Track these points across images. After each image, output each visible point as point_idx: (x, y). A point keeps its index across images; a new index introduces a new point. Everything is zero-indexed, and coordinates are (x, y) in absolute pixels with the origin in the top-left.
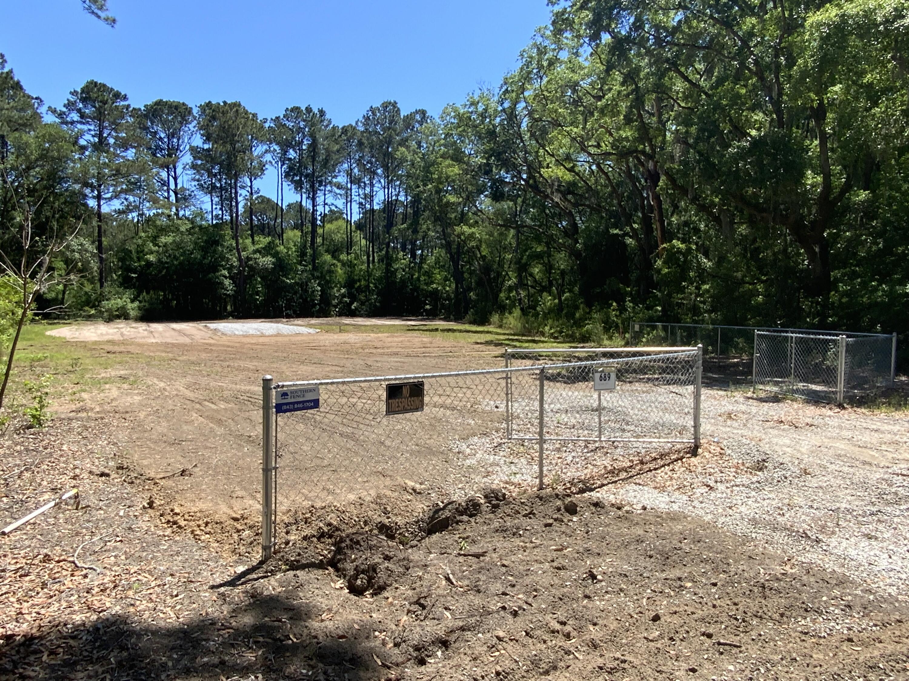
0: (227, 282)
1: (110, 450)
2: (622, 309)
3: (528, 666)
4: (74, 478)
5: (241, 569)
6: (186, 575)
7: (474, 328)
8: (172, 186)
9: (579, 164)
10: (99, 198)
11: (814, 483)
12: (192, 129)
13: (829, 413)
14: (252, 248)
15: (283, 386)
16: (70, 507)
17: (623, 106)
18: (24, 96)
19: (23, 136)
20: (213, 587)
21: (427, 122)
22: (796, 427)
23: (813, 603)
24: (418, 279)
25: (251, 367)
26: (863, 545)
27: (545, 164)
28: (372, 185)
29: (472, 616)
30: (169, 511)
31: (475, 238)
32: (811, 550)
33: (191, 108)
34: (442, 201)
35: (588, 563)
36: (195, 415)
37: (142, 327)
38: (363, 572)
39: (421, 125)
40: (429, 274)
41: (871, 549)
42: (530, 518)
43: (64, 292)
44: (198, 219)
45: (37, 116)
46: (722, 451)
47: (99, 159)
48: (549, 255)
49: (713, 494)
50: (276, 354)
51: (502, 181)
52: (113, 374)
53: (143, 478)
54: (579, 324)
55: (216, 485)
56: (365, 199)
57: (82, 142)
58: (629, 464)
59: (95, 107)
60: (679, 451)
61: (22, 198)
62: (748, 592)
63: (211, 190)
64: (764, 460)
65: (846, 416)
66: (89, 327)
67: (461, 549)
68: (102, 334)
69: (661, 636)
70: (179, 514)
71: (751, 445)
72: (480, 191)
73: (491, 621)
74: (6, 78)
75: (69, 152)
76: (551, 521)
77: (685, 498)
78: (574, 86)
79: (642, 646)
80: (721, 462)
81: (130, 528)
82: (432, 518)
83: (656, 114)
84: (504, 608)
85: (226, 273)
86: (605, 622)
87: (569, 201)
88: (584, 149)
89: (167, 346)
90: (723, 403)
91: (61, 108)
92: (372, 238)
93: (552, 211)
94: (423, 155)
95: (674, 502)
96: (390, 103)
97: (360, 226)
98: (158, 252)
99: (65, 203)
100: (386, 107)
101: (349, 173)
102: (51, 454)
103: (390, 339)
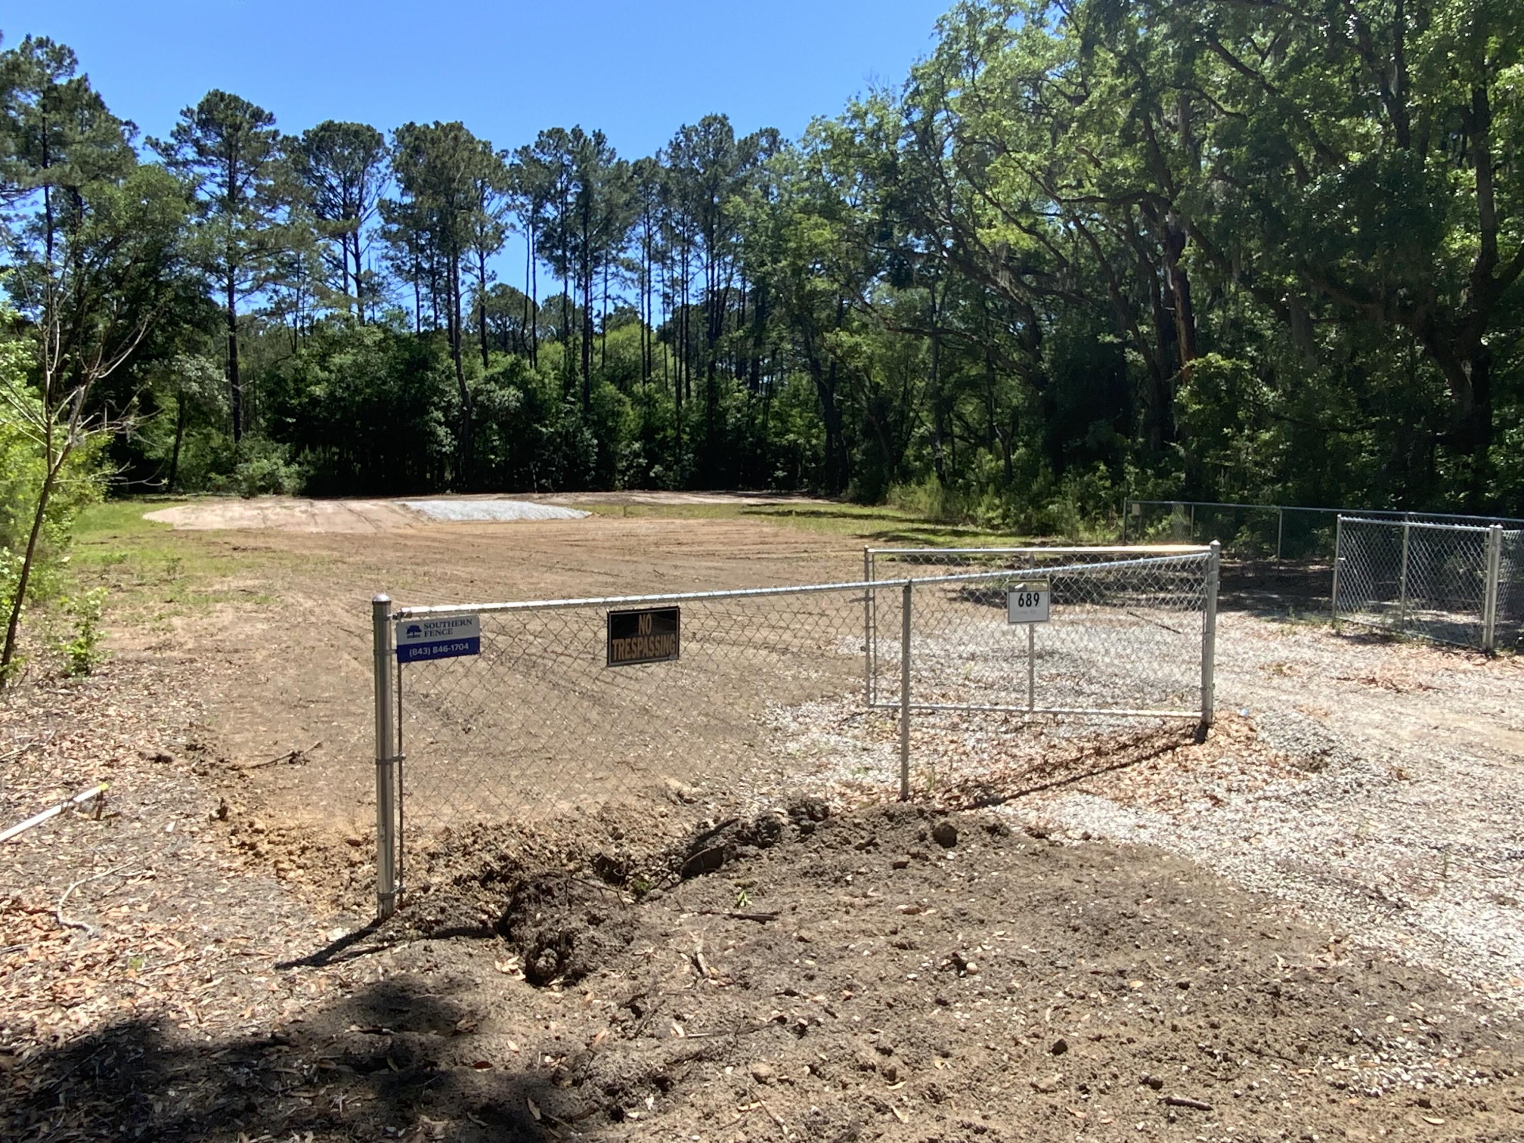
0: (441, 431)
1: (187, 715)
2: (1117, 476)
3: (798, 1133)
4: (109, 765)
5: (338, 934)
6: (243, 942)
7: (857, 510)
8: (352, 269)
9: (1046, 218)
10: (230, 290)
11: (1413, 795)
12: (384, 171)
13: (1467, 665)
14: (482, 373)
15: (410, 615)
16: (86, 816)
17: (1122, 113)
18: (107, 121)
19: (106, 188)
20: (278, 967)
21: (779, 151)
22: (1399, 691)
23: (1365, 1027)
24: (764, 425)
25: (463, 575)
26: (1486, 915)
27: (985, 220)
28: (685, 263)
29: (720, 1033)
30: (246, 826)
31: (861, 353)
32: (1385, 923)
33: (381, 135)
34: (803, 288)
35: (960, 937)
36: (346, 656)
37: (301, 506)
38: (551, 944)
39: (770, 156)
40: (780, 417)
41: (1501, 925)
42: (868, 852)
43: (176, 448)
44: (395, 325)
45: (129, 153)
46: (1251, 734)
47: (230, 224)
48: (993, 382)
49: (1219, 813)
50: (511, 554)
51: (909, 252)
52: (234, 584)
53: (224, 765)
54: (1037, 502)
55: (343, 781)
56: (672, 286)
57: (202, 196)
58: (1075, 754)
59: (221, 135)
60: (1171, 733)
61: (107, 290)
62: (1243, 1004)
63: (416, 275)
64: (1324, 752)
65: (1496, 672)
66: (216, 507)
67: (737, 906)
68: (232, 519)
69: (1064, 1083)
70: (262, 832)
71: (1304, 724)
72: (871, 271)
73: (753, 1043)
74: (77, 90)
75: (180, 213)
76: (905, 858)
77: (1166, 818)
78: (1036, 80)
79: (1023, 1100)
80: (1245, 753)
81: (175, 855)
82: (693, 849)
83: (1181, 128)
84: (782, 1020)
85: (439, 415)
86: (965, 1051)
87: (1028, 287)
88: (1050, 191)
89: (334, 540)
90: (1273, 645)
91: (166, 139)
92: (687, 355)
93: (999, 304)
94: (772, 208)
95: (1144, 827)
96: (715, 118)
97: (665, 334)
98: (328, 381)
99: (176, 298)
100: (709, 125)
101: (647, 242)
102: (85, 722)
103: (705, 529)
